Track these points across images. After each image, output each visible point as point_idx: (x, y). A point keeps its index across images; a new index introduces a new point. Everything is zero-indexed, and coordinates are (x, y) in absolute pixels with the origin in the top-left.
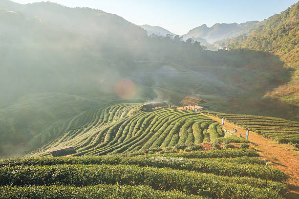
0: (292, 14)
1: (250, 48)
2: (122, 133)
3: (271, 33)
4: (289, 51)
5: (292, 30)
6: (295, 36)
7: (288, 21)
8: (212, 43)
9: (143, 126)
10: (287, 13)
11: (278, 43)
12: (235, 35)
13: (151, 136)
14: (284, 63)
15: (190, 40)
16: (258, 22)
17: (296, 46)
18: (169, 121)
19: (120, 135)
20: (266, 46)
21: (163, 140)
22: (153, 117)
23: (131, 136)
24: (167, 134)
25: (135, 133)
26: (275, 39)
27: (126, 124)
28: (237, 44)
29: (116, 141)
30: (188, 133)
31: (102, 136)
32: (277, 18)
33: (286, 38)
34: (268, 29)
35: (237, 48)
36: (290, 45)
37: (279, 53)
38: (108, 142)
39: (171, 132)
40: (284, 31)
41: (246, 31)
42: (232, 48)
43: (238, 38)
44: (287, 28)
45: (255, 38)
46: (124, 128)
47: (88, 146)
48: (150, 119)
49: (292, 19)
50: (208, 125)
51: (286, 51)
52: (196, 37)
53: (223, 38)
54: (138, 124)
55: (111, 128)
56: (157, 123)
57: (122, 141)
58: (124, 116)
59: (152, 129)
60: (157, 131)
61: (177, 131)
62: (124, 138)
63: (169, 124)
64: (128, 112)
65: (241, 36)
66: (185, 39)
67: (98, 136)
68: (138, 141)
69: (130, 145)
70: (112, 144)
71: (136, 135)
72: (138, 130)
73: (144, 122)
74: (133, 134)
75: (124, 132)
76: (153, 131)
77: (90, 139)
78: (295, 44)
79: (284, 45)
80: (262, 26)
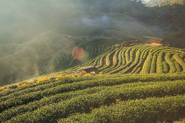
2: (118, 59)
9: (131, 55)
13: (143, 62)
19: (118, 61)
24: (156, 61)
25: (129, 59)
27: (118, 54)
29: (117, 64)
30: (173, 61)
31: (104, 61)
39: (160, 60)
42: (163, 5)
46: (117, 56)
48: (134, 51)
54: (126, 55)
55: (108, 56)
56: (142, 53)
59: (141, 57)
60: (145, 59)
61: (163, 60)
63: (153, 55)
68: (136, 65)
70: (116, 66)
71: (130, 61)
72: (129, 58)
73: (131, 53)
74: (127, 60)
75: (120, 59)
76: (142, 59)
77: (97, 62)
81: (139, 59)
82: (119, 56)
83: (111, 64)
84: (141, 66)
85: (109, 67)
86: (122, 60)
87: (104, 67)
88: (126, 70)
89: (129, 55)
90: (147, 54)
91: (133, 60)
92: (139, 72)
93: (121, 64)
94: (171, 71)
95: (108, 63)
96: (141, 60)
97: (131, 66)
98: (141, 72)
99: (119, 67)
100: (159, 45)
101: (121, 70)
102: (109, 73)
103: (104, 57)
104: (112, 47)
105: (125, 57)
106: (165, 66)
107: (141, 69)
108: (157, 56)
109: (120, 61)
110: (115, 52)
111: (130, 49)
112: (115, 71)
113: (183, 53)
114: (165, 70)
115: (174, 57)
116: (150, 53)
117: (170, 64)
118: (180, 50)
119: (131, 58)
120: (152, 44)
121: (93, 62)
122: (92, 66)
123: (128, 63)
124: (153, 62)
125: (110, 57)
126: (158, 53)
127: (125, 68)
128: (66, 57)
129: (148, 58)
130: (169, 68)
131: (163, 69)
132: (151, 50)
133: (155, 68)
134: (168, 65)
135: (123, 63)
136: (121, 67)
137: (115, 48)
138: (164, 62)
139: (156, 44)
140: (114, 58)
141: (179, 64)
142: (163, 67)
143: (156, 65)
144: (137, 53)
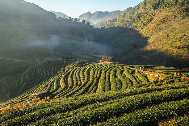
0: (141, 7)
3: (131, 18)
4: (142, 29)
5: (143, 17)
6: (144, 20)
7: (139, 12)
10: (138, 7)
11: (136, 24)
15: (84, 21)
16: (120, 11)
17: (145, 26)
20: (129, 25)
26: (133, 22)
27: (72, 75)
28: (112, 24)
31: (58, 83)
33: (140, 21)
34: (128, 15)
36: (142, 25)
37: (137, 29)
40: (139, 17)
42: (109, 26)
43: (112, 21)
44: (140, 16)
45: (122, 21)
49: (142, 10)
51: (140, 28)
52: (86, 19)
56: (96, 73)
58: (63, 70)
60: (100, 77)
61: (116, 76)
63: (106, 73)
65: (114, 20)
66: (81, 21)
67: (55, 84)
70: (71, 88)
71: (85, 81)
72: (84, 78)
73: (85, 72)
74: (82, 81)
75: (74, 80)
76: (97, 77)
77: (51, 86)
78: (145, 25)
79: (139, 25)
80: (125, 14)
81: (94, 78)
82: (74, 77)
83: (67, 86)
84: (97, 85)
85: (64, 89)
86: (77, 80)
87: (60, 90)
88: (82, 90)
89: (84, 75)
90: (101, 73)
91: (88, 80)
92: (95, 92)
93: (77, 84)
94: (123, 87)
95: (62, 85)
96: (95, 79)
97: (87, 86)
98: (97, 91)
99: (75, 88)
100: (110, 62)
101: (77, 91)
102: (65, 96)
103: (59, 80)
104: (66, 69)
105: (80, 77)
106: (118, 83)
107: (97, 88)
108: (110, 74)
109: (75, 82)
110: (69, 74)
111: (85, 69)
112: (71, 93)
113: (131, 68)
114: (119, 86)
115: (125, 73)
116: (103, 72)
117: (122, 80)
118: (128, 66)
119: (86, 78)
120: (104, 62)
121: (47, 86)
122: (46, 91)
123: (83, 83)
124: (107, 80)
125: (64, 78)
126: (111, 70)
127: (81, 88)
128: (14, 84)
129: (102, 76)
130: (121, 84)
131: (117, 86)
132: (104, 68)
133: (110, 85)
134: (120, 81)
135: (79, 83)
136: (77, 88)
137: (69, 69)
138: (116, 79)
139: (108, 63)
140: (69, 79)
141: (130, 79)
142: (116, 83)
143: (110, 82)
144: (91, 72)
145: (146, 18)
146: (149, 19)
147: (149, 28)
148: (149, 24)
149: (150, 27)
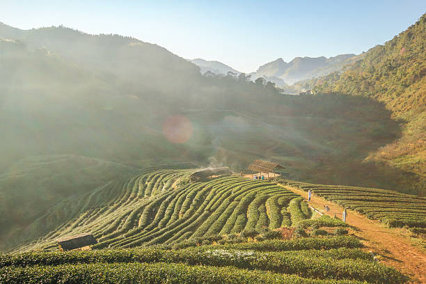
0: (399, 45)
1: (344, 91)
2: (164, 213)
3: (372, 71)
4: (398, 95)
5: (401, 67)
6: (405, 75)
7: (394, 55)
8: (291, 83)
9: (194, 202)
10: (393, 43)
11: (383, 85)
12: (322, 73)
13: (206, 216)
14: (392, 112)
15: (260, 80)
16: (353, 55)
17: (407, 89)
18: (233, 195)
19: (162, 216)
20: (367, 88)
21: (224, 223)
22: (209, 190)
23: (178, 218)
24: (229, 214)
25: (184, 213)
26: (378, 79)
27: (171, 200)
28: (326, 85)
29: (156, 225)
30: (259, 213)
31: (135, 217)
32: (380, 51)
33: (393, 78)
34: (368, 66)
35: (326, 91)
36: (400, 86)
37: (384, 98)
38: (144, 227)
39: (236, 211)
40: (391, 68)
41: (339, 68)
42: (319, 91)
43: (327, 78)
44: (394, 64)
45: (350, 77)
46: (167, 205)
47: (114, 232)
48: (205, 192)
49: (400, 52)
50: (288, 201)
51: (394, 95)
52: (268, 76)
53: (306, 77)
54: (187, 200)
55: (148, 206)
56: (215, 197)
57: (164, 225)
58: (167, 189)
59: (207, 208)
60: (214, 210)
61: (244, 210)
62: (167, 221)
63: (232, 200)
64: (173, 181)
65: (332, 75)
66: (253, 79)
67: (129, 217)
68: (187, 225)
69: (176, 232)
70: (149, 230)
71: (184, 216)
72: (187, 208)
73: (197, 196)
74: (181, 215)
75: (167, 212)
76: (209, 209)
78: (406, 86)
79: (390, 87)
80: (360, 62)
81: (202, 212)
82: (170, 205)
83: (147, 223)
89: (190, 202)
95: (141, 223)
96: (204, 214)
99: (156, 231)
104: (174, 185)
107: (189, 236)
109: (166, 217)
111: (201, 189)
119: (190, 210)
124: (222, 217)
133: (218, 231)
145: (409, 70)
146: (418, 72)
147: (417, 94)
148: (416, 85)
149: (420, 91)
